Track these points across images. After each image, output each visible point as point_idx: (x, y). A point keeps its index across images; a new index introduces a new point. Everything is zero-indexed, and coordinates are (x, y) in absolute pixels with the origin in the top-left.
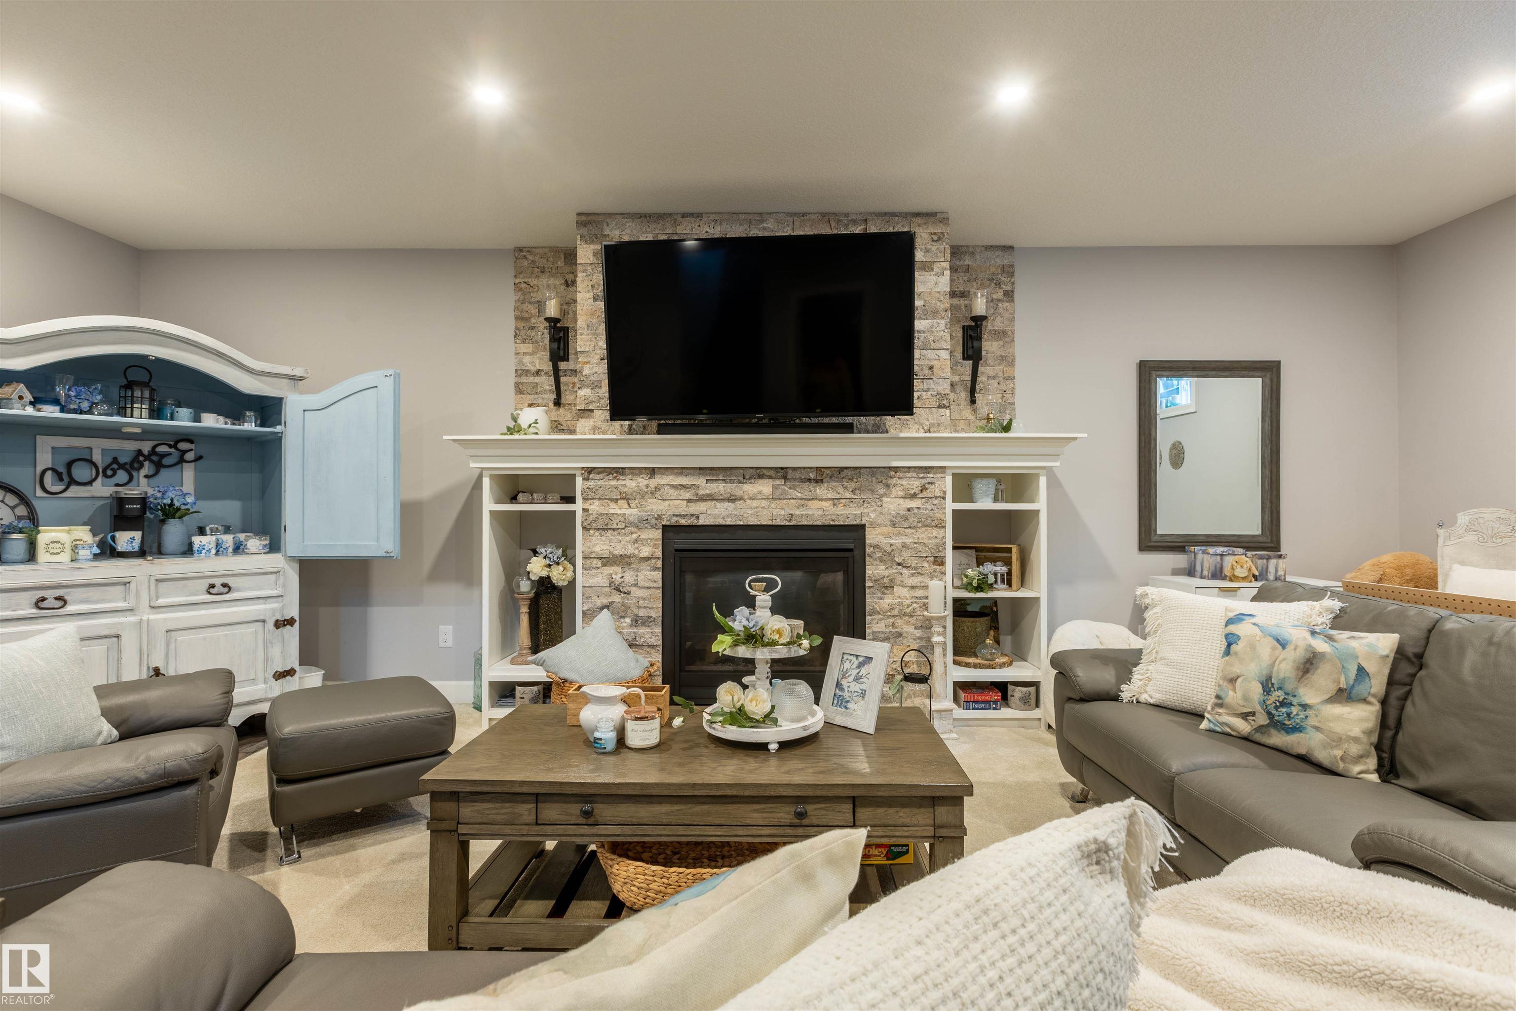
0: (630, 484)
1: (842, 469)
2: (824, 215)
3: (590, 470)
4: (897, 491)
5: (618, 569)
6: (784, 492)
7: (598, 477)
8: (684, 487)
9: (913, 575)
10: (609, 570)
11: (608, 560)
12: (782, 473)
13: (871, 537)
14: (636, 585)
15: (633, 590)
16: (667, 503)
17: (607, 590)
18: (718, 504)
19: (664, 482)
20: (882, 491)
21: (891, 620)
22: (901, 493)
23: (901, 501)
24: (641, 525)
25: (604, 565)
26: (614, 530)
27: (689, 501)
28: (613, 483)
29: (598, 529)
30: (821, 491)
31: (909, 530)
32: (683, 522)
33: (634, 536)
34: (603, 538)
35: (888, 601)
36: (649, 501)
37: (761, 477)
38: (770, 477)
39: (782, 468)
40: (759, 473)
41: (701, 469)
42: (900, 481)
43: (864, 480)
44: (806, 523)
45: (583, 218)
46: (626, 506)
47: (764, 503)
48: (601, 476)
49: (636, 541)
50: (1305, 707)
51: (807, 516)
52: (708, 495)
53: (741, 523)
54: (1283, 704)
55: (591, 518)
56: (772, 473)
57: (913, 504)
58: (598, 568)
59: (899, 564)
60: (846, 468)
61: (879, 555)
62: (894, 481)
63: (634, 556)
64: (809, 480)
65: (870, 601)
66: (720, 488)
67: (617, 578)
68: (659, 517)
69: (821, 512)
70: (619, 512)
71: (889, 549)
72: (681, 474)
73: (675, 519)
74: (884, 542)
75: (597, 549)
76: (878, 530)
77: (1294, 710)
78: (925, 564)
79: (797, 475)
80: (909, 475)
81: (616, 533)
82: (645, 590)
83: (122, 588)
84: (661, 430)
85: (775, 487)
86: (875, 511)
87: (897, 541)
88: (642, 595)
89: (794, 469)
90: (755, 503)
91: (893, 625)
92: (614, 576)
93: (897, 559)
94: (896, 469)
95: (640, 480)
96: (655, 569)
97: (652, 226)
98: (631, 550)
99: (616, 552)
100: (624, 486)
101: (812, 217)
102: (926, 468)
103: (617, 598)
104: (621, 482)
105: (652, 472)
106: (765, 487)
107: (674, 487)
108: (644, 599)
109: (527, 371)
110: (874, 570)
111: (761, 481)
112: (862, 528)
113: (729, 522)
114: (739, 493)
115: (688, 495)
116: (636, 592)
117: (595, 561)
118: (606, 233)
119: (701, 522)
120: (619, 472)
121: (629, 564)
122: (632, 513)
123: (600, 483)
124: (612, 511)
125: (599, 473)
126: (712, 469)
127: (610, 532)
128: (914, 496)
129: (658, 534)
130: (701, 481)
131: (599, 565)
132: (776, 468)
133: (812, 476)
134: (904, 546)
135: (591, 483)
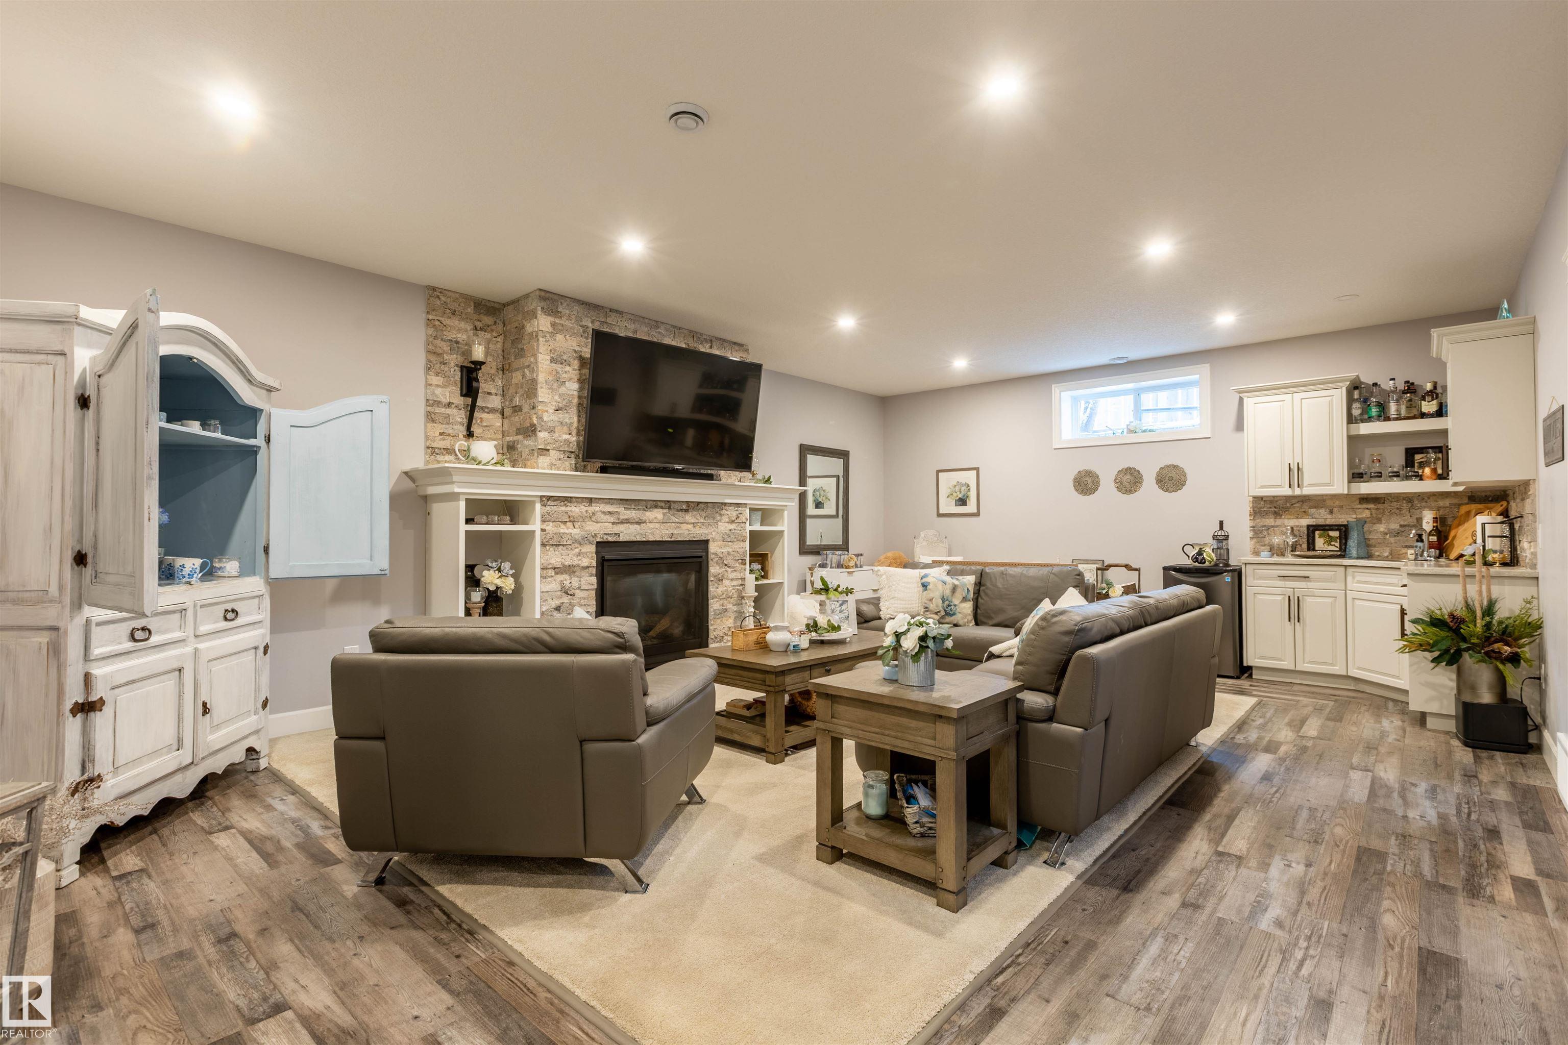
0: (576, 510)
1: (699, 503)
2: (691, 331)
3: (549, 498)
4: (725, 519)
5: (566, 576)
6: (669, 518)
7: (553, 503)
8: (610, 513)
9: (732, 571)
10: (560, 578)
11: (558, 570)
12: (668, 505)
13: (713, 548)
14: (579, 588)
15: (578, 593)
16: (599, 525)
17: (559, 593)
18: (631, 526)
19: (597, 509)
20: (718, 518)
21: (722, 602)
22: (727, 520)
23: (727, 524)
24: (582, 542)
25: (557, 573)
26: (563, 545)
27: (613, 523)
28: (563, 508)
29: (553, 545)
30: (689, 517)
31: (730, 543)
32: (610, 539)
33: (577, 550)
34: (557, 552)
35: (721, 589)
36: (588, 523)
37: (656, 507)
38: (662, 507)
39: (668, 501)
40: (654, 504)
41: (621, 500)
42: (726, 512)
43: (709, 511)
44: (680, 539)
45: (543, 294)
46: (572, 527)
47: (657, 525)
48: (555, 503)
49: (579, 554)
50: (955, 605)
51: (681, 534)
52: (626, 519)
53: (644, 540)
55: (548, 537)
56: (663, 504)
57: (733, 526)
58: (552, 576)
59: (726, 565)
60: (701, 502)
61: (716, 559)
62: (724, 512)
63: (578, 565)
64: (681, 510)
65: (712, 589)
66: (632, 514)
67: (567, 583)
68: (595, 536)
69: (687, 532)
70: (567, 531)
71: (721, 555)
72: (606, 503)
73: (605, 537)
74: (719, 551)
75: (553, 561)
76: (716, 543)
78: (737, 565)
79: (676, 506)
80: (731, 508)
81: (564, 548)
82: (585, 592)
83: (178, 615)
84: (604, 470)
85: (664, 514)
86: (714, 531)
87: (725, 550)
88: (582, 596)
89: (674, 502)
90: (651, 526)
91: (723, 605)
92: (565, 582)
93: (726, 562)
94: (725, 504)
95: (582, 507)
96: (591, 575)
97: (592, 313)
98: (576, 561)
99: (567, 564)
100: (571, 511)
101: (685, 331)
102: (738, 504)
103: (566, 599)
104: (568, 508)
105: (591, 501)
106: (658, 514)
107: (604, 513)
108: (585, 599)
109: (439, 402)
110: (714, 569)
111: (655, 510)
112: (706, 542)
113: (638, 539)
114: (644, 518)
115: (612, 520)
116: (579, 594)
117: (550, 571)
118: (559, 310)
119: (621, 539)
120: (567, 500)
121: (574, 572)
122: (576, 532)
123: (555, 508)
124: (562, 531)
125: (554, 501)
126: (627, 500)
127: (561, 547)
128: (733, 522)
129: (593, 548)
130: (621, 509)
131: (553, 574)
132: (665, 501)
133: (684, 507)
134: (729, 553)
135: (548, 508)
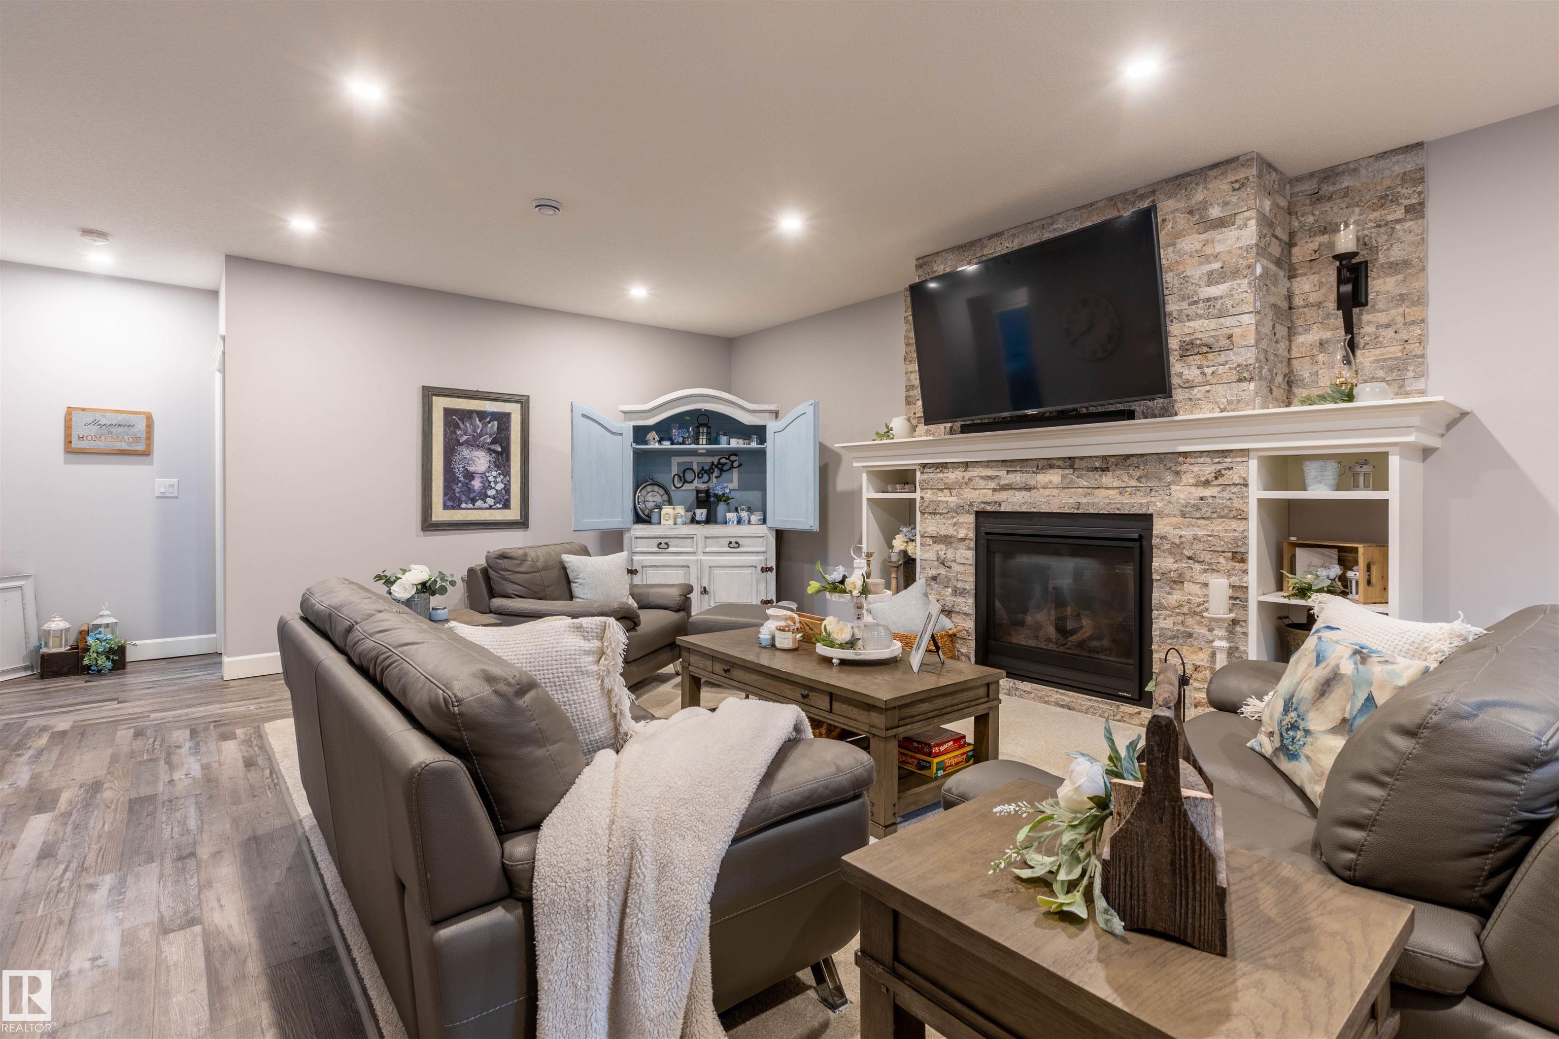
0: (953, 476)
1: (1128, 457)
2: (1111, 199)
3: (924, 466)
4: (1188, 479)
5: (942, 547)
6: (1072, 481)
7: (929, 471)
8: (990, 478)
9: (1206, 571)
10: (937, 547)
11: (938, 539)
12: (1070, 462)
13: (1159, 527)
14: (955, 561)
15: (953, 564)
16: (978, 491)
17: (936, 563)
18: (1017, 493)
19: (975, 474)
20: (1169, 478)
21: (1180, 618)
22: (1192, 481)
23: (1193, 489)
24: (959, 511)
25: (934, 543)
26: (941, 514)
27: (994, 490)
28: (940, 475)
29: (930, 513)
30: (1107, 479)
31: (1202, 521)
32: (989, 508)
33: (955, 520)
34: (933, 521)
35: (1176, 597)
36: (965, 490)
37: (1051, 467)
38: (1059, 467)
39: (1070, 458)
40: (1049, 464)
41: (1003, 461)
42: (1191, 467)
43: (1150, 468)
44: (1092, 511)
45: (921, 261)
46: (949, 494)
47: (1055, 492)
48: (932, 470)
49: (955, 524)
50: (1307, 732)
51: (1093, 504)
52: (1007, 485)
53: (1035, 510)
54: (1294, 727)
55: (926, 504)
56: (1060, 463)
57: (1207, 492)
58: (930, 545)
59: (1190, 558)
60: (1132, 455)
61: (1167, 547)
62: (1183, 468)
63: (954, 537)
64: (1096, 469)
65: (1158, 595)
66: (1017, 478)
67: (942, 553)
68: (971, 505)
69: (1107, 501)
70: (944, 499)
71: (1177, 541)
72: (987, 466)
73: (983, 505)
74: (1172, 533)
75: (929, 530)
76: (1166, 520)
77: (1299, 734)
78: (1222, 560)
79: (1084, 464)
80: (1201, 460)
81: (942, 517)
82: (962, 566)
83: (690, 540)
84: (965, 429)
85: (1063, 477)
86: (1162, 500)
87: (1188, 533)
88: (959, 570)
89: (1082, 458)
90: (1047, 492)
91: (1183, 623)
92: (940, 553)
93: (1186, 552)
94: (1185, 454)
95: (958, 473)
96: (969, 548)
97: (966, 254)
98: (951, 531)
99: (941, 533)
100: (947, 477)
101: (1100, 204)
102: (1223, 451)
103: (942, 571)
104: (945, 475)
105: (966, 465)
106: (1054, 477)
107: (982, 478)
108: (961, 573)
109: (913, 386)
110: (1161, 563)
111: (1052, 471)
112: (1147, 518)
113: (1024, 509)
114: (1032, 483)
115: (993, 485)
116: (956, 568)
117: (928, 539)
118: (934, 269)
119: (1003, 509)
120: (943, 466)
121: (951, 543)
122: (952, 500)
123: (931, 475)
124: (939, 499)
125: (930, 468)
126: (1012, 461)
127: (938, 516)
128: (1207, 483)
129: (971, 519)
130: (1002, 472)
131: (931, 543)
132: (1064, 458)
133: (1097, 464)
134: (1195, 538)
135: (926, 476)
